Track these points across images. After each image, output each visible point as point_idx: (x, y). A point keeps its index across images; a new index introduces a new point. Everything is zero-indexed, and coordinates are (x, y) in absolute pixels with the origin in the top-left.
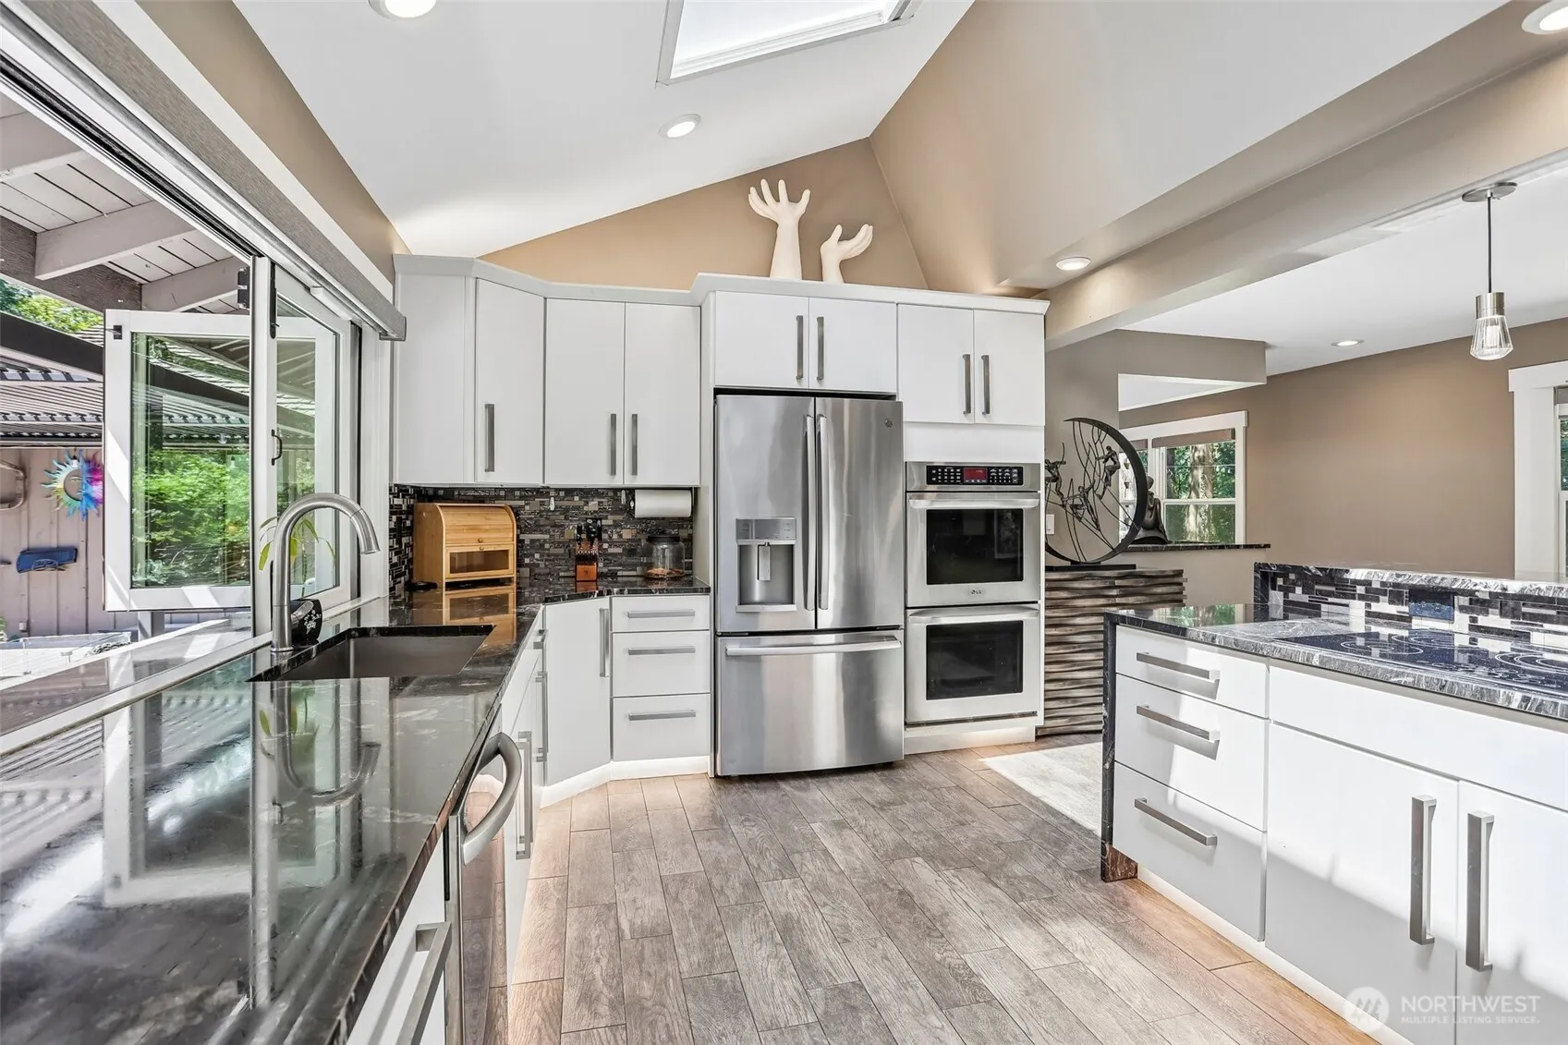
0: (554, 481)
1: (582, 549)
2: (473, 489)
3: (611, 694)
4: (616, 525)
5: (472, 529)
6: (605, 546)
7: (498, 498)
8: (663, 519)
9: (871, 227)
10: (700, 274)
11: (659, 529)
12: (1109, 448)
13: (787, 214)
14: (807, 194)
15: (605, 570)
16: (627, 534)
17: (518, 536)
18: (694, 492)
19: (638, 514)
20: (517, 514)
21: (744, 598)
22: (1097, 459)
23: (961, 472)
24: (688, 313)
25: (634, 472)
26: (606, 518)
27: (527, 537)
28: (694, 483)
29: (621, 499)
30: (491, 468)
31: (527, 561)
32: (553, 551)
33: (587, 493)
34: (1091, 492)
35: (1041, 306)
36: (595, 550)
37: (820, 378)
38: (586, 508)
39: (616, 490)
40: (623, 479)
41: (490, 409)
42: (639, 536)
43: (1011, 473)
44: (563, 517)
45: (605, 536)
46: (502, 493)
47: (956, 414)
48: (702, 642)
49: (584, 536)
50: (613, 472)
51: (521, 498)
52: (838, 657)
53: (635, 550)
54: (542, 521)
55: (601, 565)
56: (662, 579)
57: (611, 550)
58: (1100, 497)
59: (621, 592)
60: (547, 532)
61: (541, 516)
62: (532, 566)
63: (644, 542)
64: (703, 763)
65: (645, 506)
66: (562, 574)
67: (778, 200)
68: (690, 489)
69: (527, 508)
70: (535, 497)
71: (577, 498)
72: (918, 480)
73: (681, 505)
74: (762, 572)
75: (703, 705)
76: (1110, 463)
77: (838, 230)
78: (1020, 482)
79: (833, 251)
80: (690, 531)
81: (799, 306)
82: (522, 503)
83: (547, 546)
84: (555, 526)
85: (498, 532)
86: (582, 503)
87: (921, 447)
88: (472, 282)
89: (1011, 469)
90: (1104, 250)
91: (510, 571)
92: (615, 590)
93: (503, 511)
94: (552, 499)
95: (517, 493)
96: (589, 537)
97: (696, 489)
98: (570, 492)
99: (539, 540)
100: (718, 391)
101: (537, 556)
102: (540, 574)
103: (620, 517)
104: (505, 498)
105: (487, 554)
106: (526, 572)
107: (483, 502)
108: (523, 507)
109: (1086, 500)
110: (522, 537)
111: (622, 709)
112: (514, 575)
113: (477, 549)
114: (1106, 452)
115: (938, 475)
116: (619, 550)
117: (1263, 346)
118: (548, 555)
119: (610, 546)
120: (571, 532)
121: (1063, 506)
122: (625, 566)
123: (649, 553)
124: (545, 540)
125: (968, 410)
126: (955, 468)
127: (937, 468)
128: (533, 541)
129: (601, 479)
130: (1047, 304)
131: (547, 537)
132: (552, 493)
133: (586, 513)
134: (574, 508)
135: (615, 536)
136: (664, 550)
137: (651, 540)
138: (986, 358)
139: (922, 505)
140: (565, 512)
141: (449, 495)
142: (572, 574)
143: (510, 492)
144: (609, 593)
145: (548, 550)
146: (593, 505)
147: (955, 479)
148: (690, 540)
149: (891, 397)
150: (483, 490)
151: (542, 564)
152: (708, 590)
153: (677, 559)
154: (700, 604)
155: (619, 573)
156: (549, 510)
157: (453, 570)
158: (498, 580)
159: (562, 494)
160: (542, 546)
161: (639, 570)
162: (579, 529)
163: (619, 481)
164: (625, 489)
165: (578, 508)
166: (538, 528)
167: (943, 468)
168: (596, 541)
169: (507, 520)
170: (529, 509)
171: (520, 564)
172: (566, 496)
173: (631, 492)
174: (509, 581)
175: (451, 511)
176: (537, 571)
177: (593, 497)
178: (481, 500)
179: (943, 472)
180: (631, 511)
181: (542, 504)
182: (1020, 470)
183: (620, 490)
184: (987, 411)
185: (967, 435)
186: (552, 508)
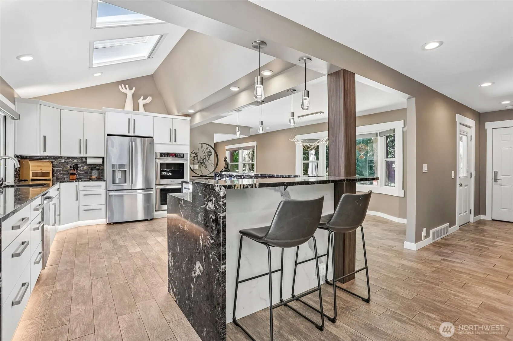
0: (63, 155)
1: (72, 172)
2: (39, 156)
3: (79, 205)
4: (82, 166)
5: (38, 166)
6: (79, 171)
7: (47, 159)
8: (95, 165)
9: (151, 97)
10: (103, 108)
11: (93, 167)
12: (210, 150)
13: (130, 93)
14: (134, 88)
15: (79, 177)
16: (85, 168)
17: (53, 169)
18: (103, 158)
19: (88, 163)
20: (52, 163)
21: (114, 182)
22: (206, 152)
23: (169, 154)
24: (102, 116)
25: (86, 153)
26: (79, 164)
27: (55, 169)
28: (103, 156)
29: (83, 160)
30: (45, 151)
31: (55, 175)
32: (63, 172)
33: (73, 158)
34: (205, 160)
35: (189, 118)
36: (75, 172)
37: (134, 132)
38: (73, 162)
39: (82, 158)
40: (83, 155)
41: (45, 137)
42: (88, 169)
43: (181, 155)
44: (66, 164)
45: (79, 169)
46: (48, 158)
47: (168, 142)
48: (103, 193)
49: (72, 169)
50: (80, 153)
51: (53, 159)
52: (142, 195)
53: (87, 172)
54: (60, 165)
55: (77, 176)
56: (94, 179)
57: (80, 172)
58: (207, 161)
59: (82, 181)
60: (62, 168)
61: (60, 164)
62: (57, 176)
63: (90, 170)
64: (104, 221)
65: (89, 161)
66: (66, 178)
67: (126, 89)
68: (102, 157)
69: (55, 161)
70: (58, 159)
71: (70, 159)
72: (159, 157)
73: (100, 161)
74: (118, 176)
75: (104, 208)
76: (210, 153)
77: (142, 97)
78: (183, 157)
79: (141, 102)
80: (103, 168)
81: (129, 116)
82: (54, 160)
83: (61, 171)
84: (64, 166)
85: (47, 167)
86: (72, 161)
87: (159, 149)
88: (39, 105)
89: (181, 154)
90: (198, 108)
91: (51, 177)
92: (80, 181)
93: (48, 162)
94: (63, 159)
95: (53, 158)
96: (73, 169)
97: (104, 157)
98: (68, 158)
99: (59, 170)
100: (108, 135)
101: (58, 174)
102: (59, 178)
103: (82, 164)
104: (49, 159)
105: (43, 173)
106: (55, 178)
107: (42, 160)
108: (54, 161)
109: (203, 161)
110: (54, 169)
111: (82, 208)
112: (52, 178)
113: (40, 171)
114: (209, 151)
115: (163, 155)
116: (83, 172)
117: (250, 128)
118: (62, 173)
119: (80, 171)
120: (69, 167)
121: (198, 163)
122: (84, 176)
123: (91, 173)
124: (61, 170)
125: (171, 141)
126: (167, 154)
127: (163, 153)
128: (57, 170)
129: (77, 154)
130: (190, 118)
131: (61, 169)
132: (63, 158)
133: (73, 163)
134: (70, 162)
135: (82, 169)
136: (95, 172)
137: (92, 169)
138: (175, 130)
139: (159, 162)
140: (67, 163)
141: (31, 158)
142: (69, 178)
143: (50, 157)
144: (78, 181)
145: (62, 172)
146: (75, 161)
147: (167, 156)
148: (103, 170)
149: (152, 138)
150: (42, 157)
151: (60, 176)
152: (105, 181)
153: (99, 174)
154: (103, 184)
155: (83, 178)
156: (62, 162)
157: (33, 177)
158: (46, 179)
159: (66, 158)
160: (60, 171)
161: (88, 177)
162: (71, 167)
163: (82, 155)
164: (85, 157)
165: (71, 162)
166: (59, 167)
167: (164, 153)
168: (76, 170)
169: (50, 164)
170: (56, 162)
171: (53, 176)
172: (67, 158)
173: (86, 158)
174: (50, 180)
175: (32, 162)
176: (58, 177)
177: (75, 159)
178: (41, 159)
179: (164, 154)
180: (86, 163)
181: (60, 160)
182: (183, 154)
183: (83, 157)
184: (175, 141)
185: (170, 146)
186: (63, 161)
